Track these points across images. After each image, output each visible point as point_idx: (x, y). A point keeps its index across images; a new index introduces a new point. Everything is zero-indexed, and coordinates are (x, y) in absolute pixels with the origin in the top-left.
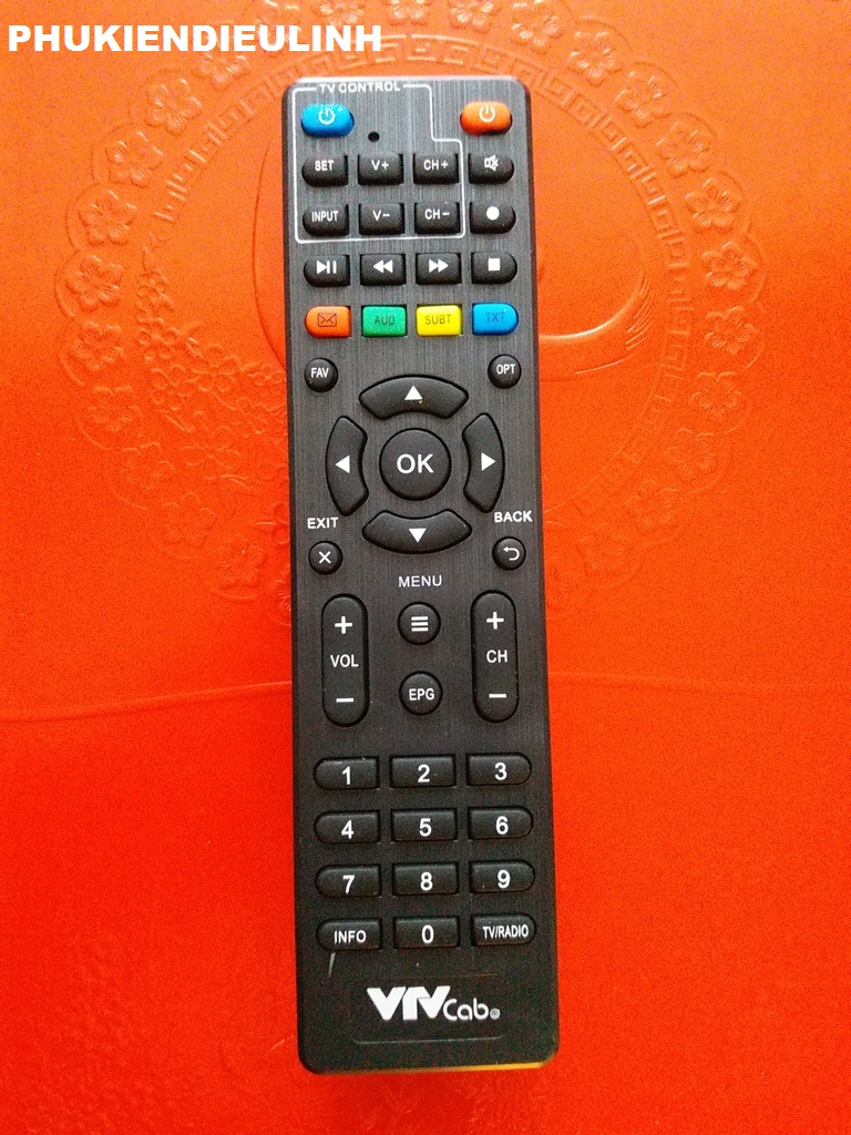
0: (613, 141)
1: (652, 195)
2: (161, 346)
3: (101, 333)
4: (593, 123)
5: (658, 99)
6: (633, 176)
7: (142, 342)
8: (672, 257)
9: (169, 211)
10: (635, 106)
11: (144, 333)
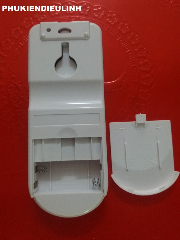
0: (118, 38)
1: (128, 50)
2: (12, 87)
4: (113, 34)
5: (127, 28)
6: (122, 46)
7: (8, 86)
8: (133, 64)
9: (15, 56)
10: (122, 30)
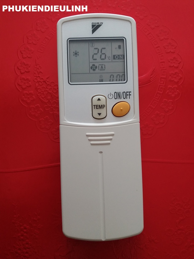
2: (40, 81)
3: (25, 79)
7: (35, 81)
8: (161, 59)
9: (42, 50)
10: (151, 24)
11: (36, 79)
